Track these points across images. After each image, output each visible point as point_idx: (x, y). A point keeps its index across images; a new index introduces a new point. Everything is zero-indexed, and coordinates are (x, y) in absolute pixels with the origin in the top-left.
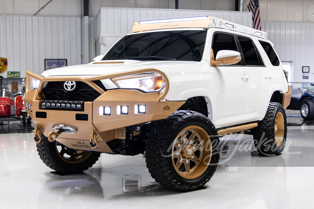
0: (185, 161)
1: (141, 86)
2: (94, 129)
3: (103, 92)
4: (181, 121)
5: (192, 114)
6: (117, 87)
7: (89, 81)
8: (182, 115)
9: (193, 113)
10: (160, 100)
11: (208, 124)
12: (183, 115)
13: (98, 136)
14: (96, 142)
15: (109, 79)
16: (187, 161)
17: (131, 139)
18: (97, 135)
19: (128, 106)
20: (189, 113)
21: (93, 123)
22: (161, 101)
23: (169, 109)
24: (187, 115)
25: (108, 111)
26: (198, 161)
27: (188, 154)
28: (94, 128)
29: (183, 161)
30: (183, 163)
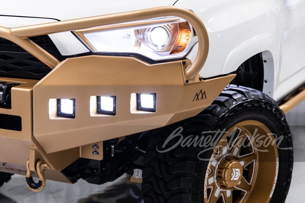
0: (224, 193)
1: (138, 44)
2: (35, 150)
3: (56, 64)
4: (225, 115)
5: (245, 97)
6: (87, 51)
7: (21, 38)
8: (224, 101)
9: (246, 95)
10: (187, 81)
11: (275, 113)
12: (227, 100)
13: (46, 165)
14: (41, 178)
15: (69, 32)
16: (229, 193)
17: (113, 155)
18: (44, 163)
19: (115, 97)
20: (239, 96)
21: (33, 138)
22: (190, 82)
23: (204, 96)
24: (235, 100)
25: (67, 107)
26: (248, 188)
27: (232, 179)
28: (36, 148)
29: (221, 192)
30: (221, 197)
